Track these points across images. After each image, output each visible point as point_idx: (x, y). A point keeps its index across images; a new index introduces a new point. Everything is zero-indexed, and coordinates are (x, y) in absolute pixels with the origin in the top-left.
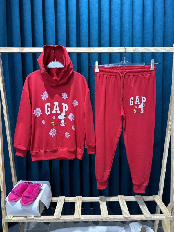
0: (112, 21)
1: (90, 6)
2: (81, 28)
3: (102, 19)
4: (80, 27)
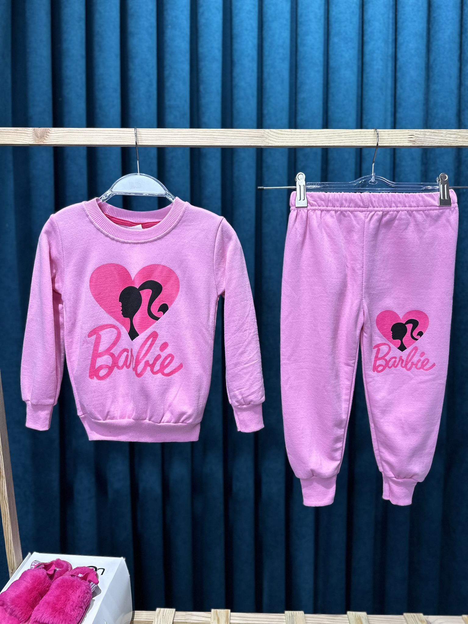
0: (331, 53)
1: (265, 9)
2: (235, 74)
3: (300, 49)
4: (232, 72)
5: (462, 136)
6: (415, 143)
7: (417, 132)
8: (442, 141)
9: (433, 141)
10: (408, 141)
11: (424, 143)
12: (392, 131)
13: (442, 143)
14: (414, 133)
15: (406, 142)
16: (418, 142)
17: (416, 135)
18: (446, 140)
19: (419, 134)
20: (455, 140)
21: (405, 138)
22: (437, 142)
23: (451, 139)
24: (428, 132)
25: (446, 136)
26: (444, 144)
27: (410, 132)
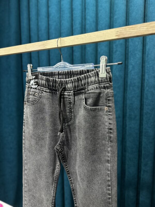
7: (121, 29)
16: (121, 35)
21: (113, 34)
27: (117, 29)
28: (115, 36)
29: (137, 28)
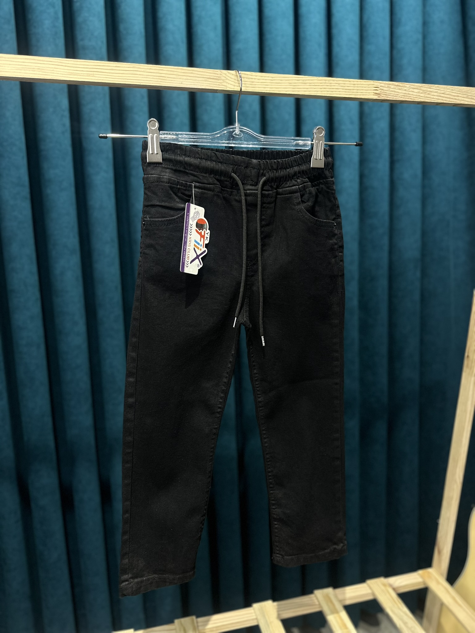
5: (424, 91)
6: (380, 96)
7: (381, 84)
8: (405, 95)
9: (398, 95)
10: (374, 94)
11: (389, 96)
12: (357, 82)
13: (405, 97)
14: (379, 85)
15: (371, 95)
16: (382, 95)
17: (381, 88)
18: (409, 94)
19: (384, 86)
20: (418, 95)
21: (371, 90)
22: (401, 96)
23: (414, 93)
24: (392, 85)
25: (409, 90)
26: (408, 98)
27: (376, 83)
28: (373, 95)
29: (405, 88)
